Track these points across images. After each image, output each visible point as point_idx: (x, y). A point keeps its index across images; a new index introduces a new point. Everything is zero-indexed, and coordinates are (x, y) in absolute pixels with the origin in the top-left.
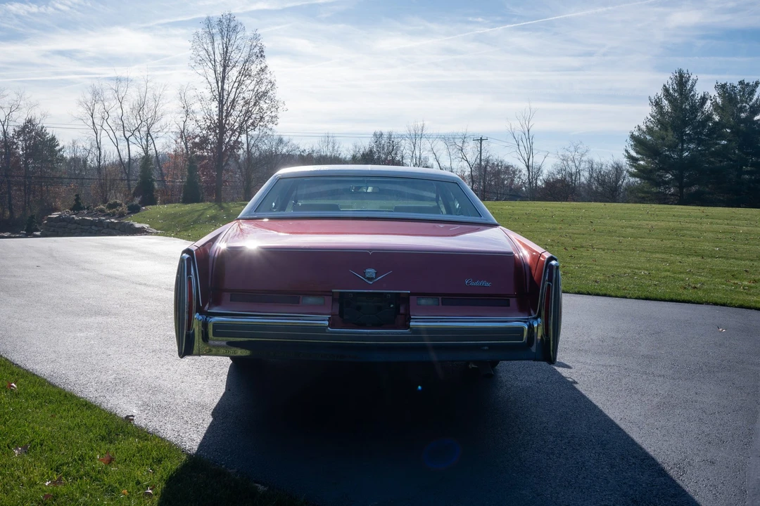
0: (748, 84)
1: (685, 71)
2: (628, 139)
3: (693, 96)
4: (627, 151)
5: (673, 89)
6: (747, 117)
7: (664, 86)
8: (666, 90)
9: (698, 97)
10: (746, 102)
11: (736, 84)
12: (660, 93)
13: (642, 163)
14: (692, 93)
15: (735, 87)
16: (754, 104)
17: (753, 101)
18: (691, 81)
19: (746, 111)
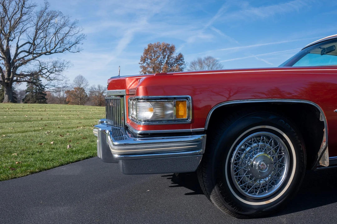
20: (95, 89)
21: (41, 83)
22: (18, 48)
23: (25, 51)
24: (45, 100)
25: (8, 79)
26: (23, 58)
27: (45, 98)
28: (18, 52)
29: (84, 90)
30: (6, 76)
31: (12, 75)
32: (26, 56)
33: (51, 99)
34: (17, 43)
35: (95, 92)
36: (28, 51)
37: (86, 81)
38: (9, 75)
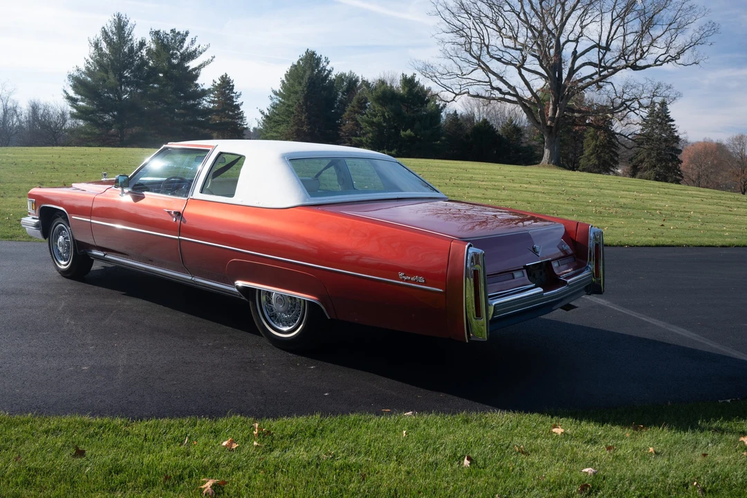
0: (179, 33)
1: (123, 15)
2: (67, 79)
3: (131, 40)
4: (65, 91)
5: (112, 32)
6: (178, 64)
7: (103, 28)
8: (105, 33)
9: (136, 43)
10: (177, 50)
11: (168, 32)
12: (99, 35)
13: (81, 103)
14: (130, 37)
15: (168, 34)
16: (184, 52)
17: (184, 49)
18: (129, 26)
19: (177, 58)
21: (673, 125)
22: (575, 56)
23: (590, 64)
24: (677, 164)
25: (552, 119)
26: (590, 77)
27: (679, 160)
28: (575, 68)
30: (550, 114)
31: (558, 111)
32: (596, 73)
33: (715, 162)
34: (575, 48)
36: (598, 63)
38: (554, 111)
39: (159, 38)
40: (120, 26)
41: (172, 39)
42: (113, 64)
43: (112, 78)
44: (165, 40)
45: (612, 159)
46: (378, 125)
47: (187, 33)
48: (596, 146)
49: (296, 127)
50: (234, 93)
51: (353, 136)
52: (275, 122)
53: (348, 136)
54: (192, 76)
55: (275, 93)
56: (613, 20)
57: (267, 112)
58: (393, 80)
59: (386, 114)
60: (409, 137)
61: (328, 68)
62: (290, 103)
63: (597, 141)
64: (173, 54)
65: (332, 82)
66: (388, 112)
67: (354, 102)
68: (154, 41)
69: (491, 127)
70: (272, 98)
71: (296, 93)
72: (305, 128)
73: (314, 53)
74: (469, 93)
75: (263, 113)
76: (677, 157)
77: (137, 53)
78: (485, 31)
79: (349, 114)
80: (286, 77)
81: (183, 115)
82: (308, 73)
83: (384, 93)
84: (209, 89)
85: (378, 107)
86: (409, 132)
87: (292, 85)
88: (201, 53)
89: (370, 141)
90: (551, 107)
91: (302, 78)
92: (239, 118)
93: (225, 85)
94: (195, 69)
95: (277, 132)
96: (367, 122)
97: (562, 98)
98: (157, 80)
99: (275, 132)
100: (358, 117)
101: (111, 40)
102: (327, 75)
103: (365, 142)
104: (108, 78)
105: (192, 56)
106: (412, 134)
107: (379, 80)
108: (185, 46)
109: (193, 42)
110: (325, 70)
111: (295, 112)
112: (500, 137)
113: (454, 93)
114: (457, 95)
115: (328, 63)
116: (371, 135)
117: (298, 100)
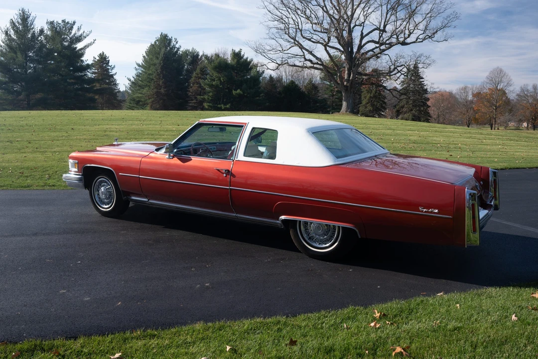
0: (68, 23)
1: (27, 10)
5: (18, 22)
6: (68, 45)
7: (11, 20)
8: (12, 23)
10: (67, 35)
11: (60, 22)
12: (8, 25)
14: (32, 27)
15: (60, 24)
16: (72, 37)
17: (72, 34)
18: (31, 18)
19: (67, 41)
20: (528, 91)
21: (423, 81)
22: (362, 37)
23: (373, 41)
24: (427, 108)
25: (348, 80)
26: (372, 50)
27: (428, 105)
28: (362, 44)
29: (504, 93)
30: (346, 77)
31: (352, 75)
32: (376, 48)
33: (449, 105)
34: (362, 31)
35: (527, 96)
36: (377, 40)
37: (508, 77)
38: (349, 75)
39: (53, 27)
40: (25, 18)
41: (63, 27)
42: (20, 47)
43: (20, 58)
44: (58, 28)
45: (382, 107)
46: (217, 86)
47: (74, 23)
48: (370, 97)
49: (155, 90)
50: (109, 66)
51: (198, 95)
52: (139, 86)
53: (194, 95)
54: (79, 54)
55: (139, 65)
56: (388, 11)
57: (132, 79)
58: (224, 54)
59: (222, 79)
60: (239, 95)
61: (177, 46)
62: (150, 72)
63: (371, 94)
64: (64, 39)
65: (181, 57)
66: (223, 77)
67: (198, 70)
68: (49, 29)
69: (297, 86)
70: (136, 69)
71: (155, 65)
72: (162, 91)
73: (166, 36)
74: (288, 63)
75: (130, 80)
76: (426, 103)
77: (38, 38)
78: (299, 20)
79: (194, 80)
80: (146, 54)
81: (74, 84)
82: (163, 50)
83: (220, 63)
84: (92, 64)
85: (215, 74)
86: (239, 91)
87: (151, 59)
88: (85, 37)
89: (210, 98)
90: (346, 72)
91: (159, 54)
92: (113, 85)
93: (103, 60)
94: (81, 49)
95: (141, 94)
96: (208, 85)
97: (354, 66)
98: (53, 58)
99: (139, 93)
100: (201, 81)
101: (18, 28)
102: (177, 52)
103: (207, 99)
104: (17, 57)
105: (79, 39)
106: (241, 92)
107: (216, 54)
108: (73, 32)
109: (79, 29)
110: (175, 47)
111: (154, 78)
112: (303, 93)
113: (277, 63)
114: (279, 65)
115: (177, 43)
116: (211, 94)
117: (157, 70)
